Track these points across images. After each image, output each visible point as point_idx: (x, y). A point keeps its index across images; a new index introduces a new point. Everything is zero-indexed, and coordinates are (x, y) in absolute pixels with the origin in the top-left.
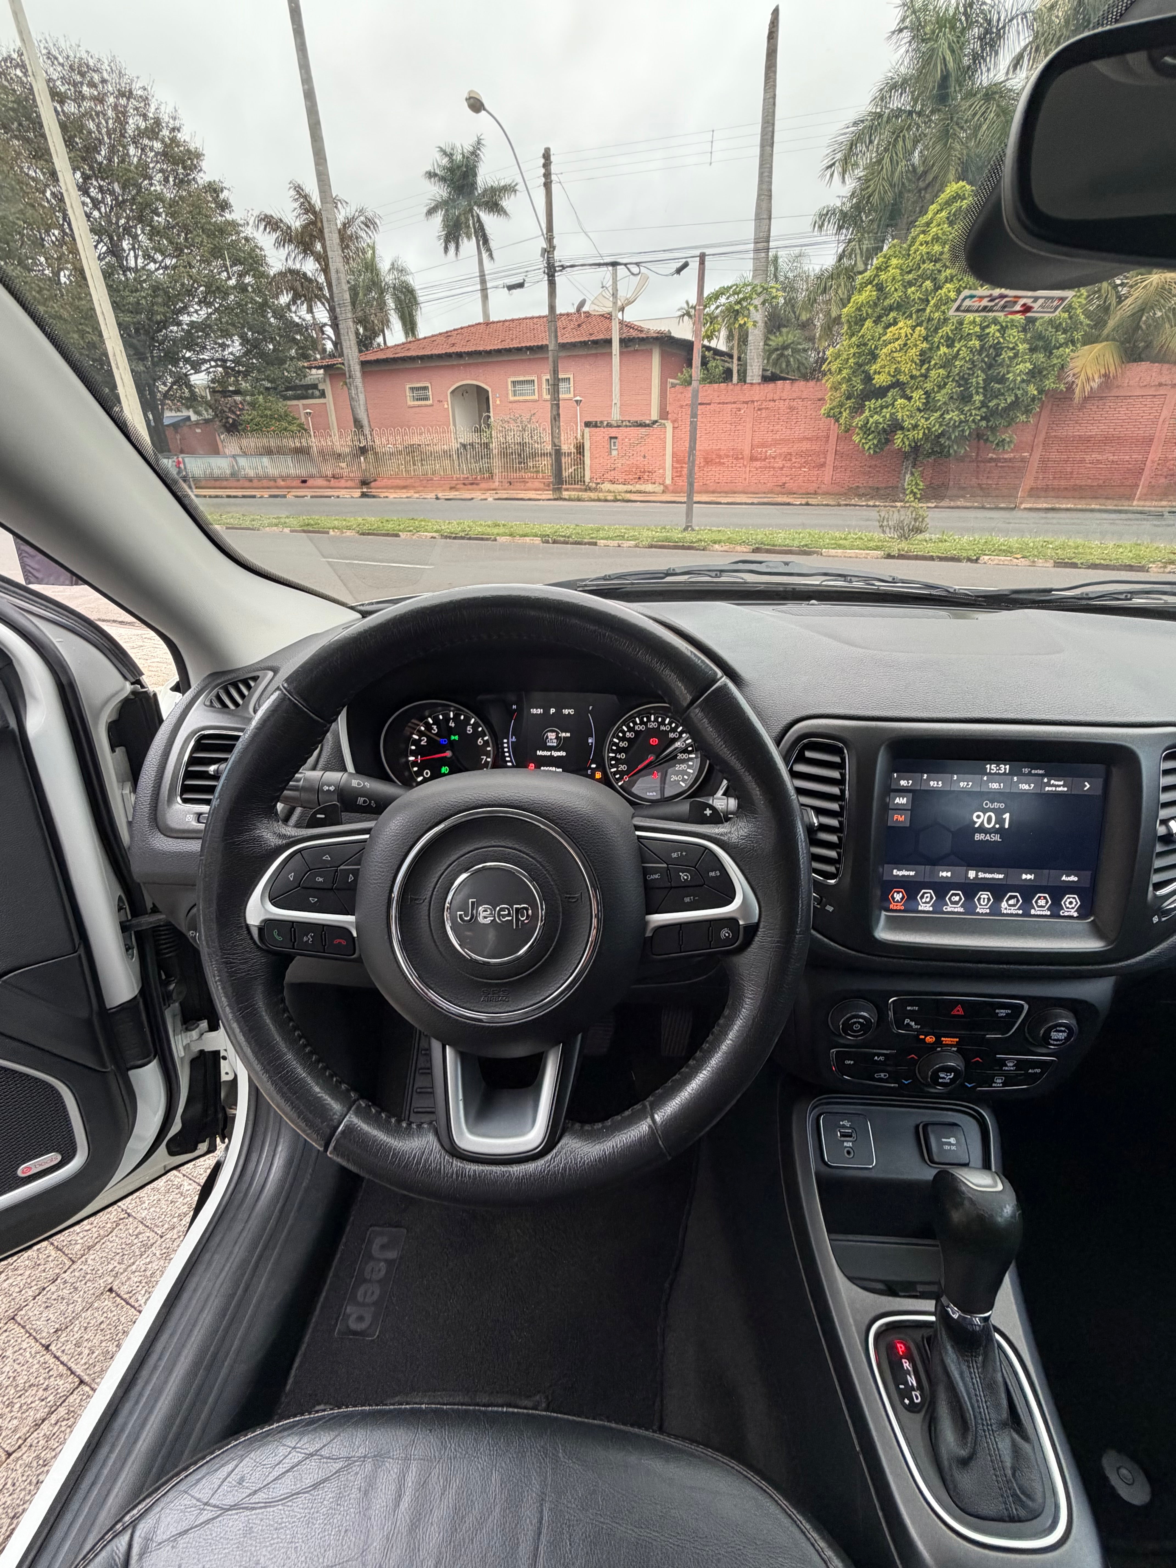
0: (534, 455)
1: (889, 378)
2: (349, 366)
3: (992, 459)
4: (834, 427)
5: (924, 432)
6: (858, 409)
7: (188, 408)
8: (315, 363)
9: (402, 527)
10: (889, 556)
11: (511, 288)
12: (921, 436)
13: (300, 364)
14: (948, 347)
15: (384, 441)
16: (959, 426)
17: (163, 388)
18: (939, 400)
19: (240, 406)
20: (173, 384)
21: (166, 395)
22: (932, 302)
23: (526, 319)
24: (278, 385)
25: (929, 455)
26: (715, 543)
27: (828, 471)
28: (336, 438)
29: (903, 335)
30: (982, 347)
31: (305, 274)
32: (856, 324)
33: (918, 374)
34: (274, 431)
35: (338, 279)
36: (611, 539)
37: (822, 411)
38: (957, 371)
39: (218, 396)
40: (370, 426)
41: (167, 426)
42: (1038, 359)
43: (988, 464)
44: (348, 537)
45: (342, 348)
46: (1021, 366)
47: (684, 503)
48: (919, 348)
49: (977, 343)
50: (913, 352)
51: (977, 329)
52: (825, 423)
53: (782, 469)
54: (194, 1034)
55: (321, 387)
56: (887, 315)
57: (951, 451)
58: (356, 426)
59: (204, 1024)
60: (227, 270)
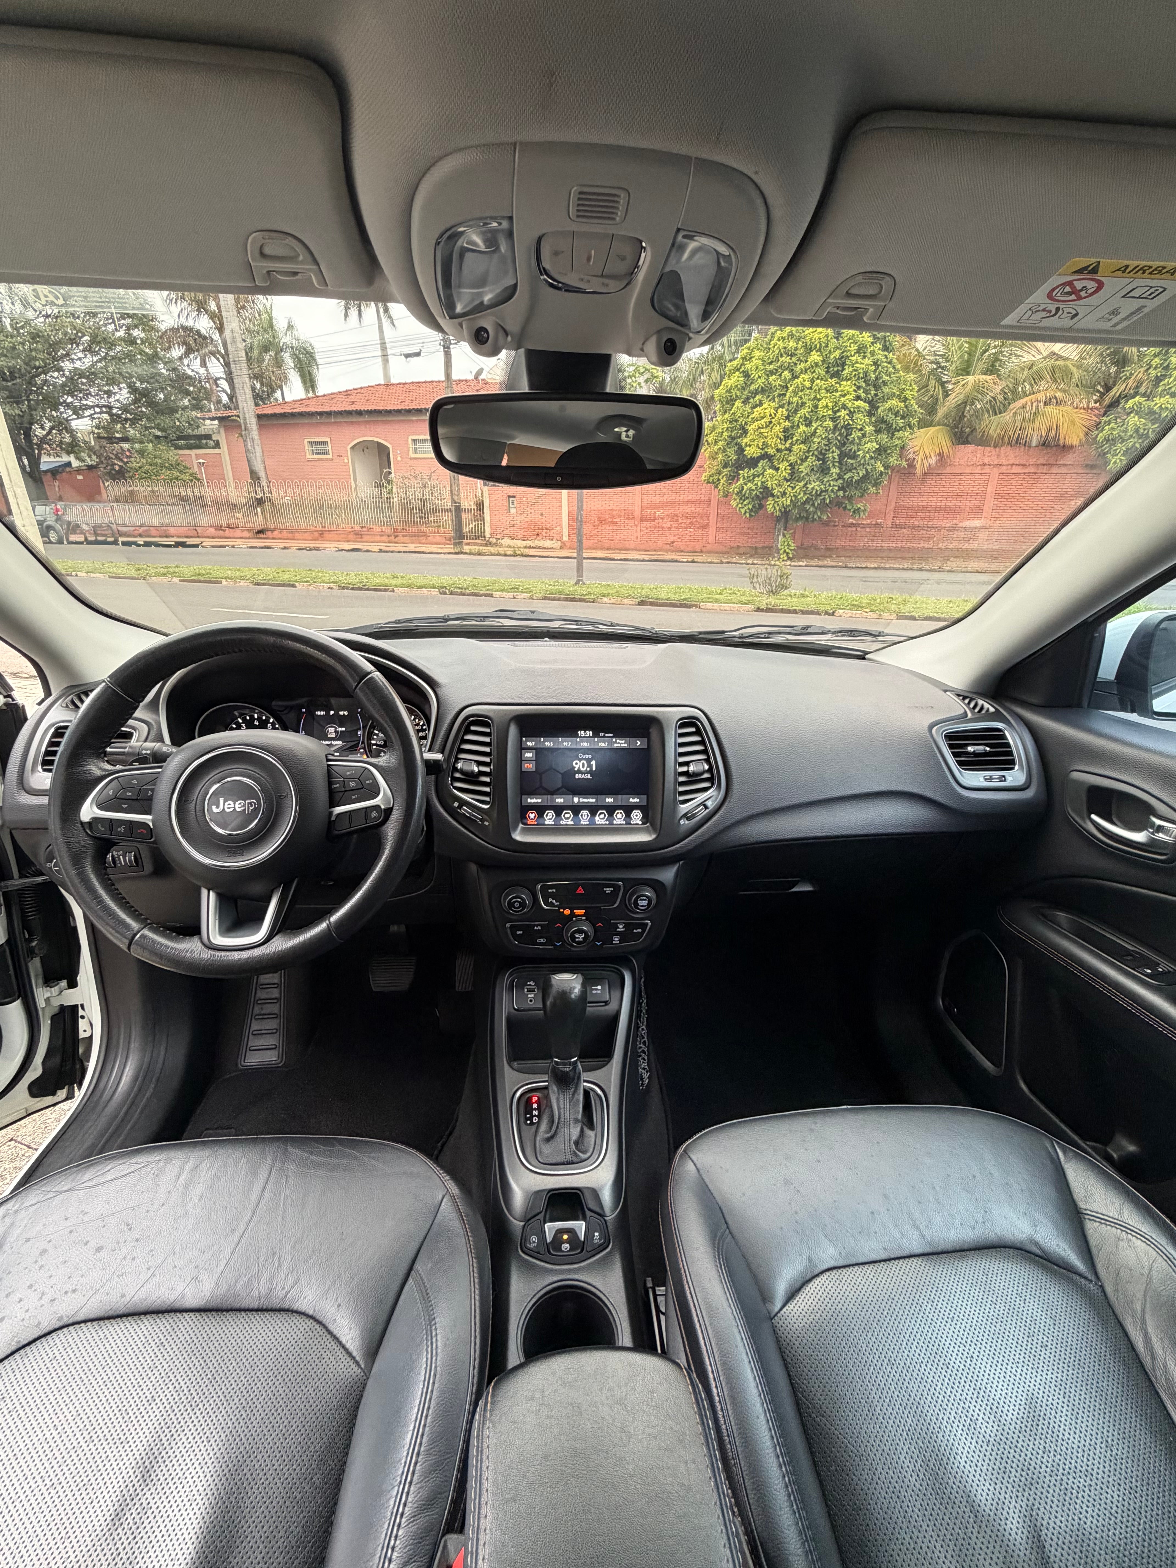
0: (434, 511)
1: (759, 451)
2: (245, 419)
3: (852, 524)
4: (715, 492)
5: (791, 500)
6: (734, 478)
7: (69, 453)
8: (211, 415)
9: (298, 577)
10: (759, 610)
11: (407, 356)
12: (788, 503)
13: (194, 414)
14: (806, 426)
15: (282, 493)
16: (820, 495)
17: (40, 433)
18: (802, 472)
19: (128, 453)
20: (52, 428)
21: (43, 440)
22: (791, 389)
23: (426, 382)
24: (169, 434)
25: (797, 520)
26: (604, 596)
27: (712, 530)
28: (231, 488)
29: (768, 414)
30: (835, 427)
31: (198, 332)
32: (727, 403)
33: (783, 448)
34: (164, 480)
35: (234, 338)
36: (507, 591)
37: (703, 478)
38: (815, 446)
39: (104, 442)
40: (267, 478)
41: (46, 472)
42: (882, 439)
43: (849, 529)
44: (241, 587)
45: (237, 402)
46: (869, 445)
47: (575, 558)
48: (783, 426)
49: (831, 424)
50: (777, 429)
51: (830, 412)
52: (706, 489)
53: (669, 528)
54: (55, 990)
55: (215, 437)
56: (754, 398)
57: (815, 517)
58: (252, 478)
59: (64, 983)
60: (114, 322)
